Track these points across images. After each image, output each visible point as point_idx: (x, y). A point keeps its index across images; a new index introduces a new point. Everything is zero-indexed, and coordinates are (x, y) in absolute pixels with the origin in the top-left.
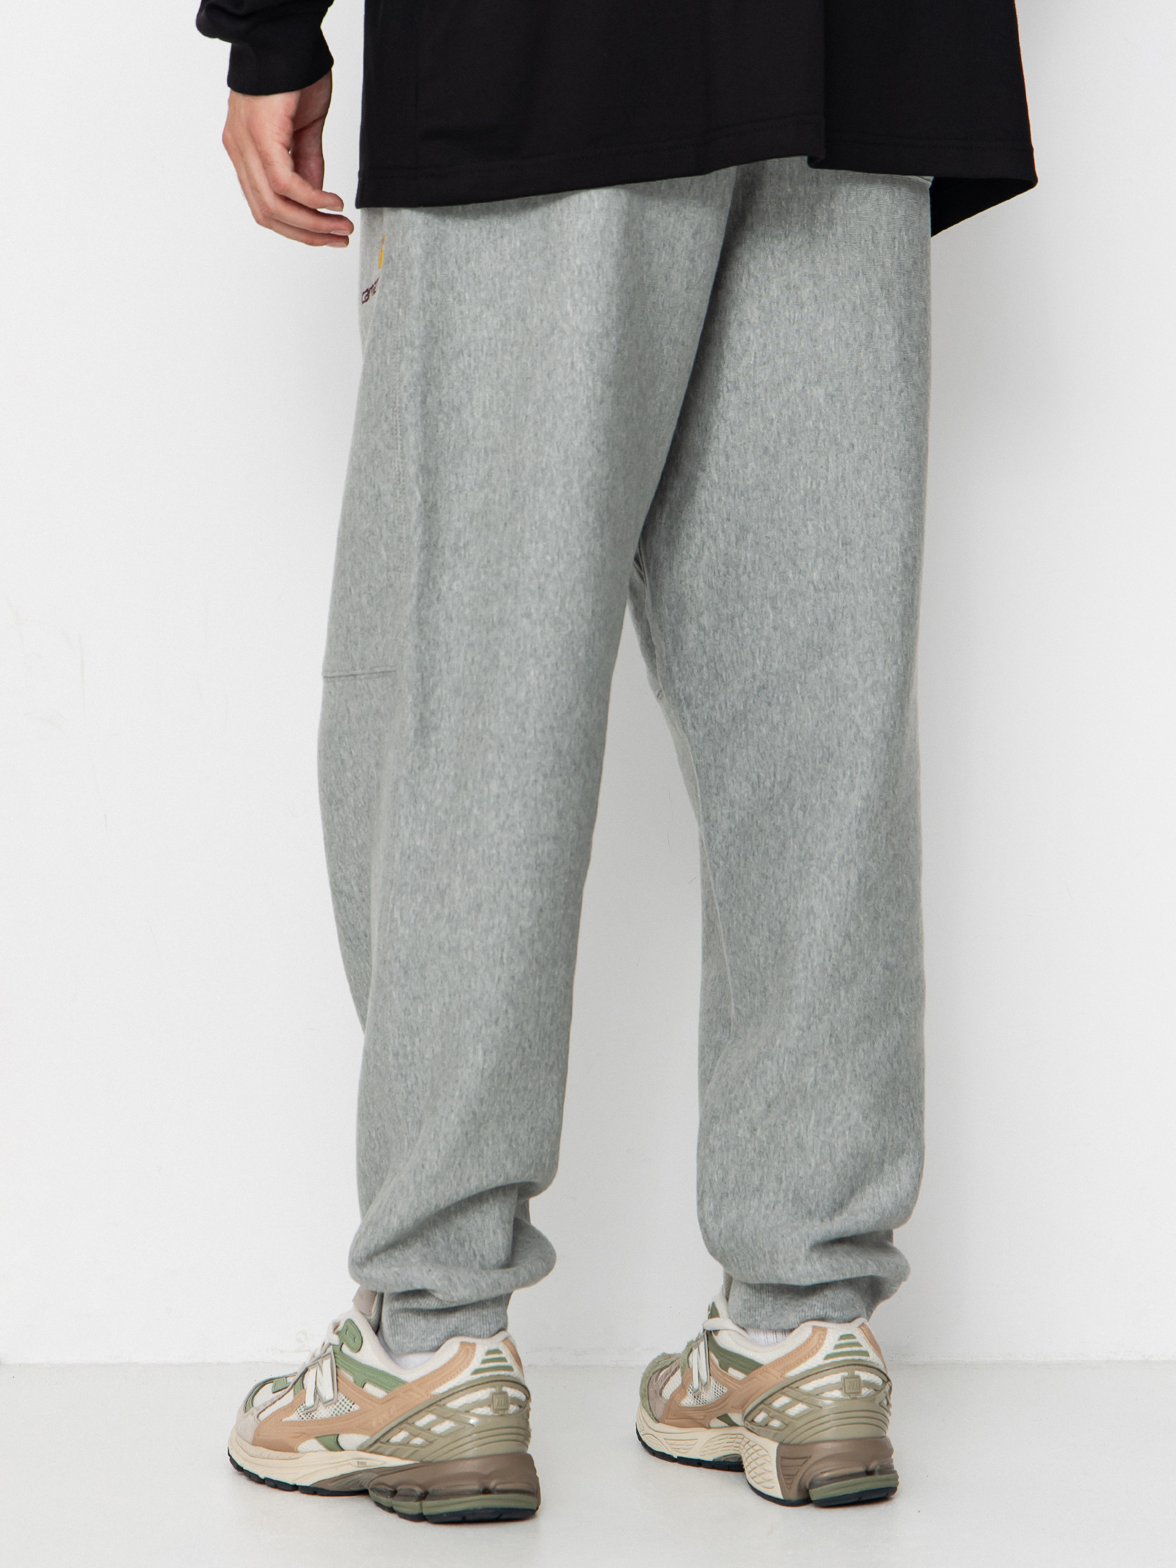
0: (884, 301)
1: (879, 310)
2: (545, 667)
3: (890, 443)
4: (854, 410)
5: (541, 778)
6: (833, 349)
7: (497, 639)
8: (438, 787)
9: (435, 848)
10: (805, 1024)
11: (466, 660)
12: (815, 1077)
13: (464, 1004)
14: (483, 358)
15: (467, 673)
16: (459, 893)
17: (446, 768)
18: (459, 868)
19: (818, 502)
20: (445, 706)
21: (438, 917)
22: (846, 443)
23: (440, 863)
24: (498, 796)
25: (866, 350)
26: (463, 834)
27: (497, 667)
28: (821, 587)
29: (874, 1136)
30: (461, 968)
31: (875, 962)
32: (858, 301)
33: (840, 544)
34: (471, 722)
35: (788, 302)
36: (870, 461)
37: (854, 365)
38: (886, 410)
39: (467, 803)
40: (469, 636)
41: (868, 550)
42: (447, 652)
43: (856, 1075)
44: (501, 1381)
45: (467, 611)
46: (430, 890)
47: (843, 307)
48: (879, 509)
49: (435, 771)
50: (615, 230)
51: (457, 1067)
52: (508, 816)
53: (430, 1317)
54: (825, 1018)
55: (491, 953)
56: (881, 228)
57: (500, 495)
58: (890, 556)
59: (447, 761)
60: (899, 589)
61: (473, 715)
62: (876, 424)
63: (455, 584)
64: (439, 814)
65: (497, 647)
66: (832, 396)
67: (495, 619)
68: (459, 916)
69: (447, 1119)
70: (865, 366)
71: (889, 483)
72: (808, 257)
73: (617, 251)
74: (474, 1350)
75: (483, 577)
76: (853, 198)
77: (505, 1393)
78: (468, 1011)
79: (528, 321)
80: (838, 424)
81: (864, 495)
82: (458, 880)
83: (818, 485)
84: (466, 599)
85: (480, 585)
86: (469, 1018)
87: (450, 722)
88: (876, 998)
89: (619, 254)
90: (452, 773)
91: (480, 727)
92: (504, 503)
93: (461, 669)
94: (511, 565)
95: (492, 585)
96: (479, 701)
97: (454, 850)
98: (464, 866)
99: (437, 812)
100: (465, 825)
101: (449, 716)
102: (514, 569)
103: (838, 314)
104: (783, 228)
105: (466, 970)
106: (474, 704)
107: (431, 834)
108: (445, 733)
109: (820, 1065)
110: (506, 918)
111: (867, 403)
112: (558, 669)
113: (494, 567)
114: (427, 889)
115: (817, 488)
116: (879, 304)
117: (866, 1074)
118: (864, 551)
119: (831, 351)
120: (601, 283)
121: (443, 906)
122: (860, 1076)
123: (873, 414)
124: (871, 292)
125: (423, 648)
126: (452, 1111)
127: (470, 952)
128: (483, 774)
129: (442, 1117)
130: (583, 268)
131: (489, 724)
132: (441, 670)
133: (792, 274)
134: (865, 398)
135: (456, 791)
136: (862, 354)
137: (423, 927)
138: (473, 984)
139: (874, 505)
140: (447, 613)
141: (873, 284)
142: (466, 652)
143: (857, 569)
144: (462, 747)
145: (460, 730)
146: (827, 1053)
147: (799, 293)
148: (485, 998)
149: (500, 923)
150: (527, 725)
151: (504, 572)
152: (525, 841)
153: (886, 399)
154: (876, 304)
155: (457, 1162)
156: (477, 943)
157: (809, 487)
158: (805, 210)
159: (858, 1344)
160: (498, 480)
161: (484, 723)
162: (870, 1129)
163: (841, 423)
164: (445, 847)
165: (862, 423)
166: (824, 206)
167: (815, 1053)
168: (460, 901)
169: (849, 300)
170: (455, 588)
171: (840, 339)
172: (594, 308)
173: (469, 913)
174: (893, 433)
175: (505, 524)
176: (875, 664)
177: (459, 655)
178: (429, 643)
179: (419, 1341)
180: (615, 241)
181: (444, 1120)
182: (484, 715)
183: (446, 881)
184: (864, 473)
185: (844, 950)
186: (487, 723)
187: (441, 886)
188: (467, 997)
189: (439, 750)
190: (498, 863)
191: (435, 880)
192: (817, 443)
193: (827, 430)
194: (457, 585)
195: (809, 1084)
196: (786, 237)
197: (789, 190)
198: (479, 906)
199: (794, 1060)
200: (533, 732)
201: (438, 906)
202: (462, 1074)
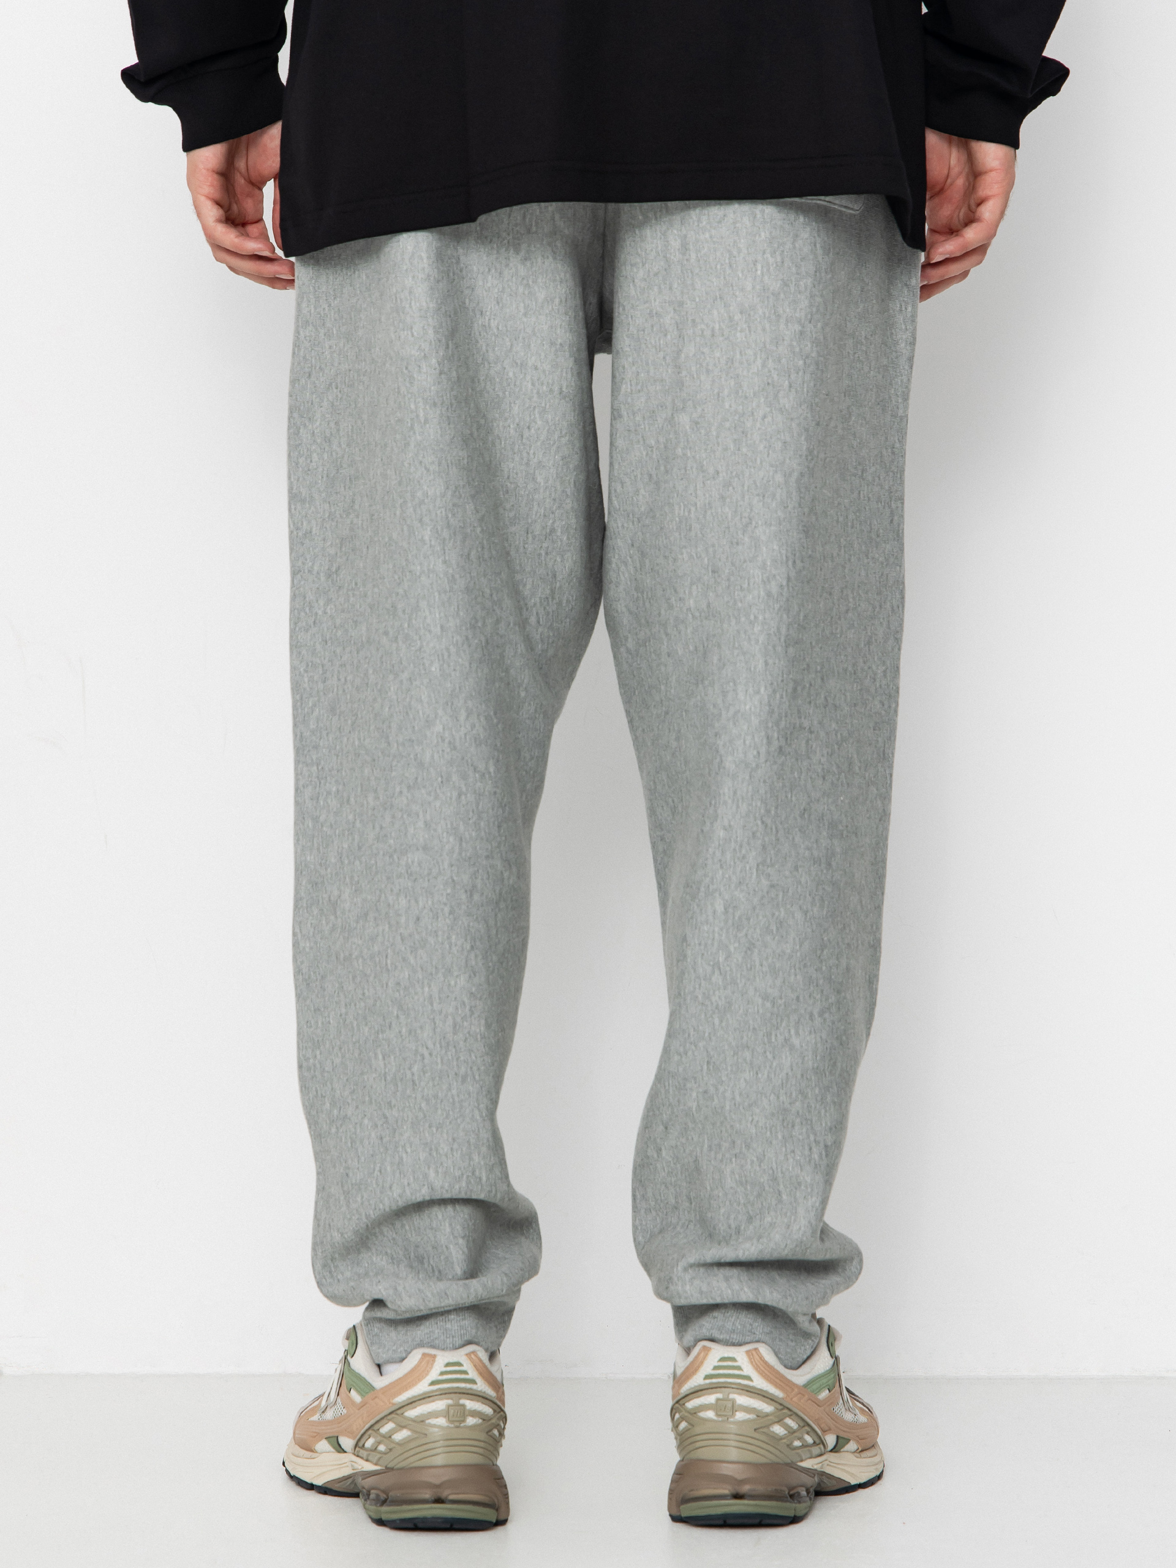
0: (745, 326)
1: (738, 334)
2: (401, 682)
3: (752, 470)
4: (717, 437)
5: (405, 791)
6: (695, 376)
7: (366, 658)
8: (322, 803)
9: (323, 861)
10: (682, 1049)
11: (339, 680)
12: (698, 1102)
13: (360, 1012)
14: (345, 390)
15: (341, 692)
16: (348, 904)
17: (327, 784)
18: (348, 880)
19: (690, 530)
20: (322, 725)
21: (333, 929)
22: (711, 470)
23: (329, 876)
24: (374, 809)
25: (727, 375)
26: (349, 847)
27: (367, 684)
28: (697, 614)
29: (760, 1166)
30: (354, 978)
31: (751, 992)
32: (717, 326)
33: (710, 571)
34: (348, 739)
35: (652, 330)
36: (734, 488)
37: (716, 391)
38: (749, 436)
39: (351, 817)
40: (341, 657)
41: (732, 579)
42: (322, 674)
43: (735, 1104)
44: (460, 1393)
45: (339, 633)
46: (323, 903)
47: (703, 332)
48: (742, 536)
49: (318, 789)
50: (424, 255)
51: (362, 1074)
52: (381, 828)
53: (400, 1328)
54: (701, 1044)
55: (377, 959)
56: (739, 251)
57: (362, 520)
58: (751, 584)
59: (328, 778)
60: (761, 618)
61: (350, 732)
62: (739, 450)
63: (329, 607)
64: (324, 829)
65: (366, 666)
66: (697, 423)
67: (364, 639)
68: (349, 926)
69: (361, 1125)
70: (726, 392)
71: (751, 510)
72: (666, 284)
73: (429, 276)
74: (434, 1361)
75: (352, 599)
76: (704, 223)
77: (463, 1406)
78: (365, 1018)
79: (373, 350)
80: (703, 451)
81: (728, 523)
82: (348, 891)
83: (689, 511)
84: (338, 621)
85: (350, 607)
86: (366, 1024)
87: (328, 740)
88: (754, 1029)
89: (432, 279)
90: (334, 789)
91: (357, 743)
92: (365, 527)
93: (335, 690)
94: (374, 586)
95: (360, 607)
96: (354, 718)
97: (342, 863)
98: (352, 878)
99: (322, 826)
100: (350, 838)
101: (328, 734)
102: (376, 590)
103: (698, 339)
104: (639, 255)
105: (358, 979)
106: (349, 722)
107: (318, 849)
108: (324, 750)
109: (701, 1090)
110: (387, 926)
111: (729, 429)
112: (412, 684)
113: (361, 589)
114: (321, 902)
115: (689, 515)
116: (739, 329)
117: (746, 1104)
118: (729, 580)
119: (693, 378)
120: (414, 308)
121: (336, 917)
122: (739, 1105)
123: (735, 440)
124: (730, 317)
125: (302, 670)
126: (365, 1115)
127: (360, 960)
128: (362, 787)
129: (356, 1124)
130: (398, 296)
131: (364, 740)
132: (318, 692)
133: (653, 301)
134: (727, 425)
135: (339, 805)
136: (723, 379)
137: (321, 939)
138: (366, 991)
139: (737, 532)
140: (322, 635)
141: (731, 308)
142: (339, 672)
143: (723, 598)
144: (341, 764)
145: (338, 747)
146: (706, 1079)
147: (662, 320)
148: (378, 1003)
149: (383, 930)
150: (391, 738)
151: (369, 593)
152: (395, 851)
153: (749, 424)
154: (736, 329)
155: (377, 1169)
156: (365, 951)
157: (682, 514)
158: (658, 237)
159: (739, 1368)
160: (360, 506)
161: (359, 739)
162: (755, 1159)
163: (706, 450)
164: (333, 860)
165: (726, 449)
166: (675, 232)
167: (695, 1078)
168: (349, 911)
169: (707, 325)
170: (328, 611)
171: (701, 365)
172: (409, 332)
173: (357, 922)
174: (756, 460)
175: (368, 547)
176: (737, 694)
177: (333, 676)
178: (308, 666)
179: (390, 1352)
180: (426, 266)
181: (358, 1125)
182: (359, 731)
183: (336, 893)
184: (728, 500)
185: (714, 979)
186: (362, 739)
187: (332, 898)
188: (363, 1004)
189: (320, 768)
190: (377, 873)
191: (326, 893)
192: (686, 471)
193: (693, 457)
194: (331, 609)
195: (694, 1109)
196: (643, 265)
197: (640, 217)
198: (366, 915)
199: (677, 1084)
200: (395, 745)
201: (332, 918)
202: (368, 1079)
